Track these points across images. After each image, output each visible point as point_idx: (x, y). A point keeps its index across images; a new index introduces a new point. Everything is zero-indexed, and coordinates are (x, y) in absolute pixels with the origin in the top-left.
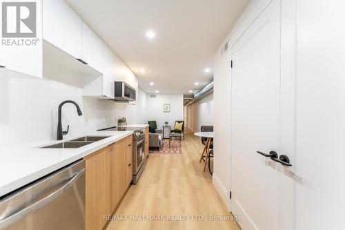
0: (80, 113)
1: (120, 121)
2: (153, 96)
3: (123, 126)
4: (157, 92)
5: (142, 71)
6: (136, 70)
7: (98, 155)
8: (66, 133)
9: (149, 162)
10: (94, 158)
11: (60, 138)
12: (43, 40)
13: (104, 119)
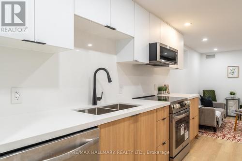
0: (110, 80)
1: (160, 89)
2: (210, 56)
3: (164, 94)
4: (215, 50)
5: (187, 25)
6: (179, 26)
7: (117, 126)
8: (100, 99)
9: (198, 145)
10: (112, 127)
11: (95, 103)
12: (75, 15)
13: (140, 87)
